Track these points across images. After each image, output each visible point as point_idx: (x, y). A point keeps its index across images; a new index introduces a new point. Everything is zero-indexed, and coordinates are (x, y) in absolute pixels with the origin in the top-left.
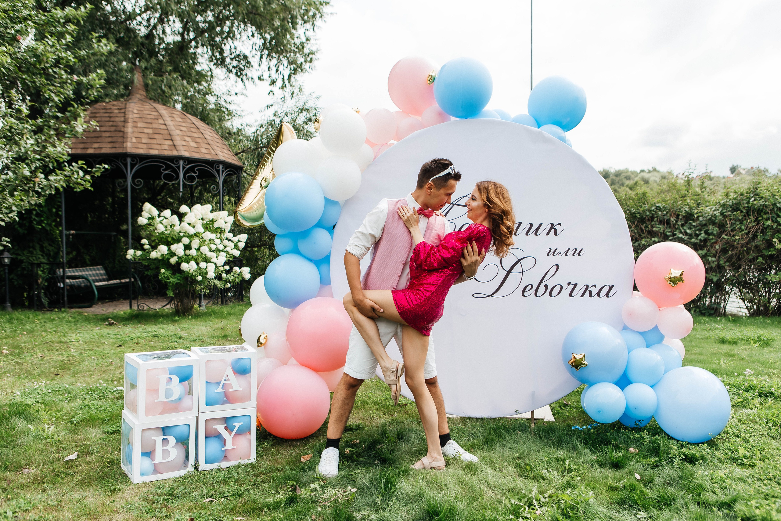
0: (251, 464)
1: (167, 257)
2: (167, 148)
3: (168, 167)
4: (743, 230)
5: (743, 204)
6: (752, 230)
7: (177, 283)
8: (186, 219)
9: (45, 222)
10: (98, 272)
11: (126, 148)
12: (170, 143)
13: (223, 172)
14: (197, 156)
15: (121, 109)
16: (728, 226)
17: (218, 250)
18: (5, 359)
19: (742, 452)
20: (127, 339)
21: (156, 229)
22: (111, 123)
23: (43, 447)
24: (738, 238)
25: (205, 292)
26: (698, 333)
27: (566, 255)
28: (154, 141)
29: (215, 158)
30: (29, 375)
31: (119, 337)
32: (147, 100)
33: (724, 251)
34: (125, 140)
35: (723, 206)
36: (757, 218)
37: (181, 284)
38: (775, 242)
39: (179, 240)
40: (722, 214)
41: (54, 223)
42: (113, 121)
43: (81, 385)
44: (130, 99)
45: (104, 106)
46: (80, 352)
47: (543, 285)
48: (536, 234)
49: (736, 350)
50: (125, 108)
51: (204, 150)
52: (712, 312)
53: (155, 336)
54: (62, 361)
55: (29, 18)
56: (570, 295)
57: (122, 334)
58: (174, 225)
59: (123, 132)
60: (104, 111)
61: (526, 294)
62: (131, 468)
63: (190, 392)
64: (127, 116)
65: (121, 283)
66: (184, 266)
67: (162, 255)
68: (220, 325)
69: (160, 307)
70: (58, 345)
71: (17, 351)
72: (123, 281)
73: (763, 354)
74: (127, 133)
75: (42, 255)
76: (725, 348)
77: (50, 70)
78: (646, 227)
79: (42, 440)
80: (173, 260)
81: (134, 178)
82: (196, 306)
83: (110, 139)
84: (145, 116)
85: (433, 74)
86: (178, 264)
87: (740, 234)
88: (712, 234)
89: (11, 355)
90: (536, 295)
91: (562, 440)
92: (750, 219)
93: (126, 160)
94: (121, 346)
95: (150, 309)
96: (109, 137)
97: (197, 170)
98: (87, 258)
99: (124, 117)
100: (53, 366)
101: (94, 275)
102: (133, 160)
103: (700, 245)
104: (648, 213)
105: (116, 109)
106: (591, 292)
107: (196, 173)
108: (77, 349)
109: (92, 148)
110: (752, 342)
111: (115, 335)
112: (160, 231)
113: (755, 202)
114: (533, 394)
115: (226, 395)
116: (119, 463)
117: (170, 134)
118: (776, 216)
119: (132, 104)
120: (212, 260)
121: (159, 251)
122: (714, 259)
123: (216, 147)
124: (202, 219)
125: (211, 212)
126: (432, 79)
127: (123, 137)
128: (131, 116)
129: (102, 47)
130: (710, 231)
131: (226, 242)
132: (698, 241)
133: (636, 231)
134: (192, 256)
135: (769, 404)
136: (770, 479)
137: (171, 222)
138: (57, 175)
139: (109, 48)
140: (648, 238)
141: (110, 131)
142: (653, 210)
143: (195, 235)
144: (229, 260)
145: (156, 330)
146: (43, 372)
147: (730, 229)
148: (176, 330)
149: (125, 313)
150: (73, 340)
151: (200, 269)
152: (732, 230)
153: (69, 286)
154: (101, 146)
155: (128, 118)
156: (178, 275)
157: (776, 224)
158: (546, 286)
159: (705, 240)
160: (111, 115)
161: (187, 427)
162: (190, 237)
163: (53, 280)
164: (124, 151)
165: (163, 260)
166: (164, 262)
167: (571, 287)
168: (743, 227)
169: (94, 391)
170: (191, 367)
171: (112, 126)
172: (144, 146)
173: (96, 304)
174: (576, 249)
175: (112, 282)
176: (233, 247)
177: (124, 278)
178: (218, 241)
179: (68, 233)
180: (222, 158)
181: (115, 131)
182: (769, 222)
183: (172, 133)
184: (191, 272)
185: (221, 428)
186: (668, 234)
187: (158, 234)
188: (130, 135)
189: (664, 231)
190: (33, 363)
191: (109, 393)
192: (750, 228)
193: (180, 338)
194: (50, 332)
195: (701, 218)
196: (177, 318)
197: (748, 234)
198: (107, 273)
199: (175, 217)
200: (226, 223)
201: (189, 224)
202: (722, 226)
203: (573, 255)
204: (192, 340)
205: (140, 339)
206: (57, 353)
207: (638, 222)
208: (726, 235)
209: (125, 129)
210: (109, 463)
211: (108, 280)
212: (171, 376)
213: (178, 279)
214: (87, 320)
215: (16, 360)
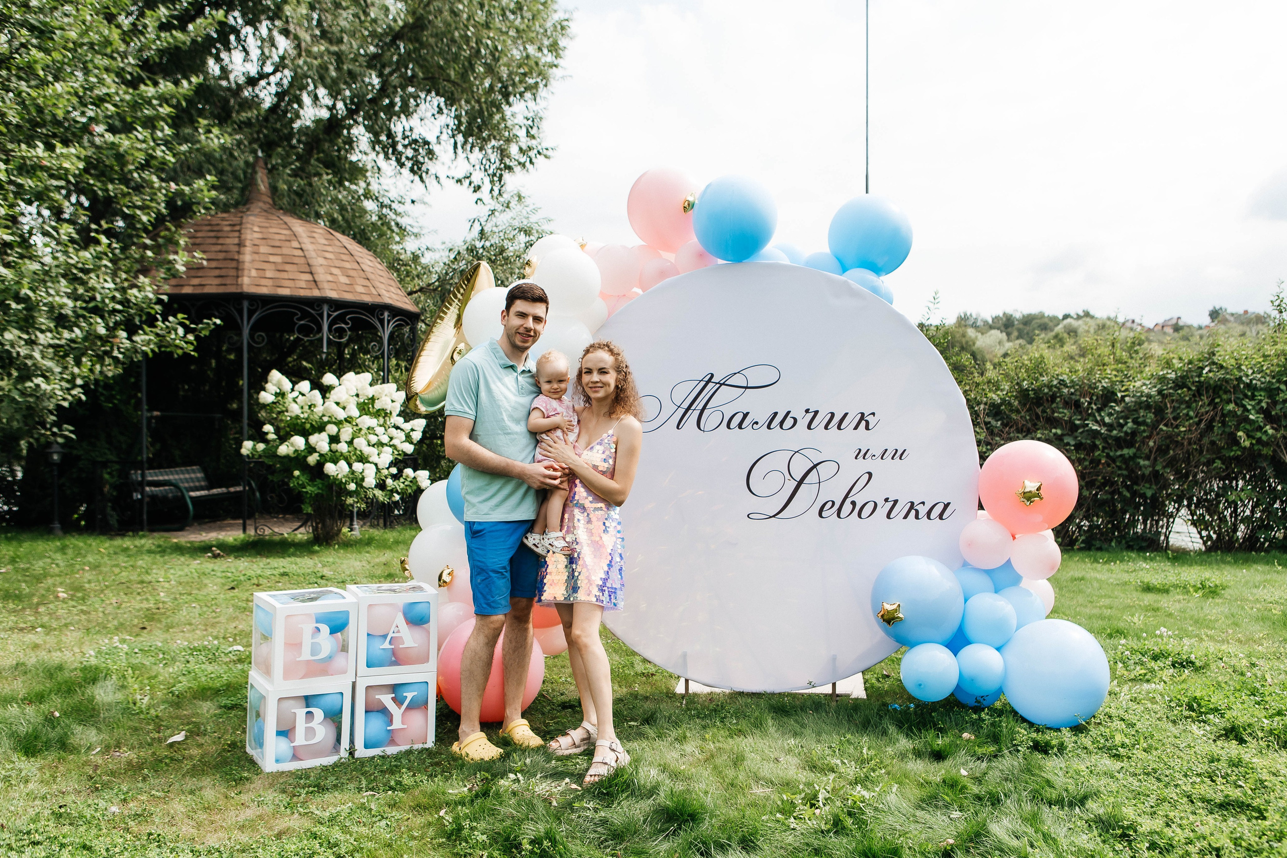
0: (427, 749)
1: (303, 454)
2: (304, 286)
3: (305, 315)
4: (1191, 418)
5: (1192, 377)
6: (1205, 417)
7: (317, 495)
8: (333, 396)
9: (118, 397)
10: (193, 476)
11: (242, 285)
12: (308, 277)
13: (389, 322)
14: (349, 297)
15: (234, 225)
16: (1169, 411)
17: (380, 444)
18: (65, 606)
19: (1119, 738)
20: (242, 578)
21: (287, 411)
22: (219, 248)
23: (137, 725)
24: (1183, 429)
25: (360, 508)
26: (1114, 576)
27: (882, 458)
28: (285, 275)
29: (378, 300)
30: (103, 629)
31: (229, 575)
32: (274, 211)
33: (1162, 450)
34: (240, 272)
35: (1162, 379)
36: (1213, 400)
37: (322, 495)
38: (1240, 437)
39: (321, 428)
40: (1160, 392)
41: (133, 401)
42: (222, 244)
43: (180, 642)
44: (248, 210)
45: (209, 220)
46: (172, 596)
47: (849, 501)
48: (839, 428)
49: (1164, 602)
50: (241, 224)
51: (360, 289)
52: (1144, 544)
53: (284, 574)
54: (148, 610)
55: (108, 99)
56: (888, 516)
57: (234, 570)
58: (315, 406)
59: (238, 261)
60: (209, 228)
61: (824, 514)
62: (262, 753)
63: (344, 648)
64: (243, 237)
65: (229, 493)
66: (330, 468)
67: (296, 451)
68: (383, 559)
69: (290, 530)
70: (139, 586)
71: (80, 595)
72: (232, 489)
73: (1202, 608)
74: (243, 262)
75: (109, 449)
76: (1149, 598)
77: (136, 175)
78: (1044, 411)
79: (134, 715)
80: (312, 459)
81: (253, 330)
82: (345, 530)
83: (217, 272)
84: (270, 236)
85: (691, 199)
86: (320, 465)
87: (1187, 423)
88: (1144, 423)
89: (72, 600)
90: (839, 516)
91: (869, 722)
92: (1202, 400)
93: (241, 304)
94: (233, 588)
95: (274, 533)
96: (216, 268)
97: (349, 319)
98: (177, 453)
99: (239, 237)
100: (136, 617)
101: (187, 480)
102: (251, 305)
103: (1125, 441)
104: (1046, 390)
105: (227, 225)
106: (917, 512)
107: (347, 324)
108: (168, 592)
109: (189, 285)
110: (1191, 590)
111: (223, 572)
112: (293, 415)
113: (1211, 375)
114: (834, 659)
115: (394, 653)
116: (244, 747)
117: (308, 264)
118: (1241, 396)
119: (252, 218)
120: (371, 460)
121: (292, 445)
122: (1147, 463)
123: (378, 284)
124: (357, 395)
125: (371, 385)
126: (688, 207)
127: (237, 269)
128: (249, 237)
129: (212, 140)
130: (1140, 420)
131: (393, 431)
132: (1122, 434)
133: (1028, 418)
134: (342, 453)
135: (1184, 676)
136: (1148, 774)
137: (310, 401)
138: (145, 333)
139: (222, 141)
140: (1046, 429)
141: (218, 260)
142: (1055, 386)
143: (346, 420)
144: (396, 459)
145: (287, 565)
146: (122, 624)
147: (1171, 417)
148: (315, 565)
149: (235, 540)
150: (161, 580)
151: (353, 472)
152: (1175, 419)
153: (149, 496)
154: (203, 283)
155: (245, 239)
156: (318, 480)
157: (1241, 409)
158: (854, 503)
159: (1134, 433)
160: (220, 234)
161: (339, 696)
162: (338, 423)
163: (125, 487)
164: (239, 291)
165: (296, 458)
166: (298, 460)
167: (890, 504)
168: (1191, 413)
169: (200, 651)
170: (347, 613)
171: (220, 251)
172: (269, 283)
173: (191, 525)
174: (897, 450)
175: (215, 491)
176: (404, 438)
177: (233, 486)
178: (380, 430)
179: (149, 415)
180: (388, 301)
181: (225, 259)
182: (1231, 407)
183: (311, 262)
184: (340, 477)
185: (386, 699)
186: (1077, 422)
187: (289, 418)
188: (247, 265)
189: (1070, 418)
190: (107, 612)
191: (222, 655)
192: (1202, 415)
193: (322, 577)
194: (126, 568)
195: (1127, 399)
196: (316, 548)
197: (1199, 423)
198: (207, 477)
199: (316, 393)
200: (393, 401)
201: (338, 404)
202: (1159, 411)
203: (893, 458)
204: (340, 580)
205: (261, 579)
206: (139, 598)
207: (1032, 403)
208: (1166, 425)
209: (241, 256)
210: (229, 745)
211: (209, 488)
212: (319, 625)
213: (319, 488)
214: (179, 550)
215: (80, 607)
